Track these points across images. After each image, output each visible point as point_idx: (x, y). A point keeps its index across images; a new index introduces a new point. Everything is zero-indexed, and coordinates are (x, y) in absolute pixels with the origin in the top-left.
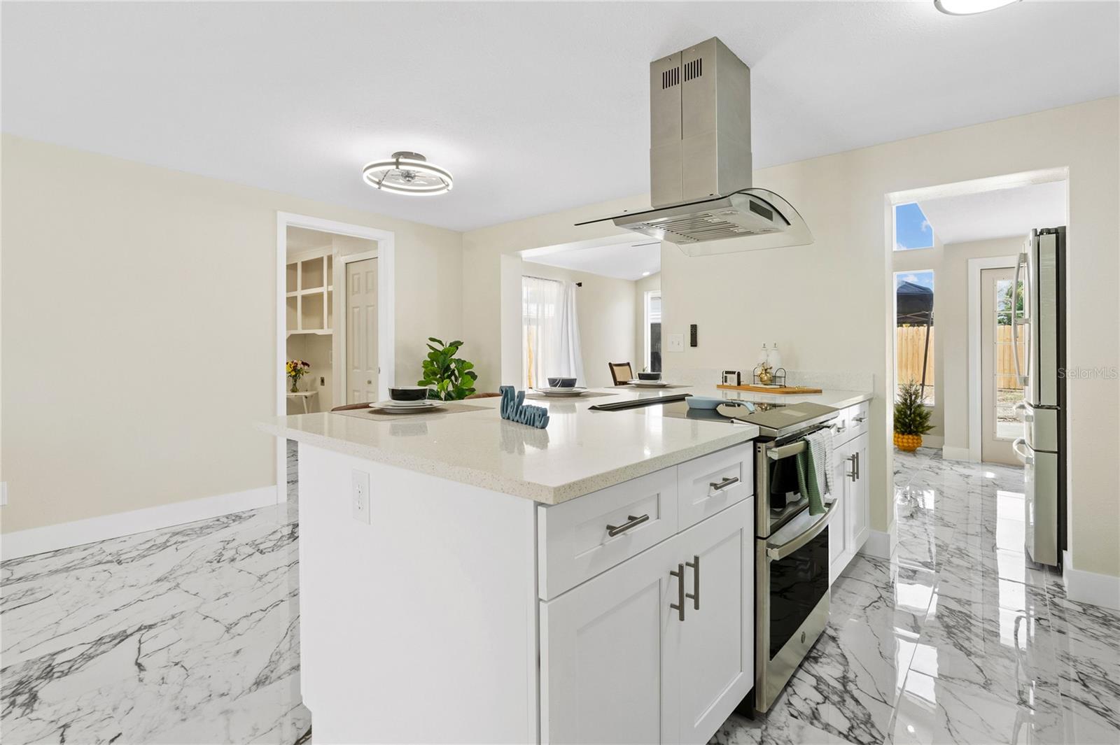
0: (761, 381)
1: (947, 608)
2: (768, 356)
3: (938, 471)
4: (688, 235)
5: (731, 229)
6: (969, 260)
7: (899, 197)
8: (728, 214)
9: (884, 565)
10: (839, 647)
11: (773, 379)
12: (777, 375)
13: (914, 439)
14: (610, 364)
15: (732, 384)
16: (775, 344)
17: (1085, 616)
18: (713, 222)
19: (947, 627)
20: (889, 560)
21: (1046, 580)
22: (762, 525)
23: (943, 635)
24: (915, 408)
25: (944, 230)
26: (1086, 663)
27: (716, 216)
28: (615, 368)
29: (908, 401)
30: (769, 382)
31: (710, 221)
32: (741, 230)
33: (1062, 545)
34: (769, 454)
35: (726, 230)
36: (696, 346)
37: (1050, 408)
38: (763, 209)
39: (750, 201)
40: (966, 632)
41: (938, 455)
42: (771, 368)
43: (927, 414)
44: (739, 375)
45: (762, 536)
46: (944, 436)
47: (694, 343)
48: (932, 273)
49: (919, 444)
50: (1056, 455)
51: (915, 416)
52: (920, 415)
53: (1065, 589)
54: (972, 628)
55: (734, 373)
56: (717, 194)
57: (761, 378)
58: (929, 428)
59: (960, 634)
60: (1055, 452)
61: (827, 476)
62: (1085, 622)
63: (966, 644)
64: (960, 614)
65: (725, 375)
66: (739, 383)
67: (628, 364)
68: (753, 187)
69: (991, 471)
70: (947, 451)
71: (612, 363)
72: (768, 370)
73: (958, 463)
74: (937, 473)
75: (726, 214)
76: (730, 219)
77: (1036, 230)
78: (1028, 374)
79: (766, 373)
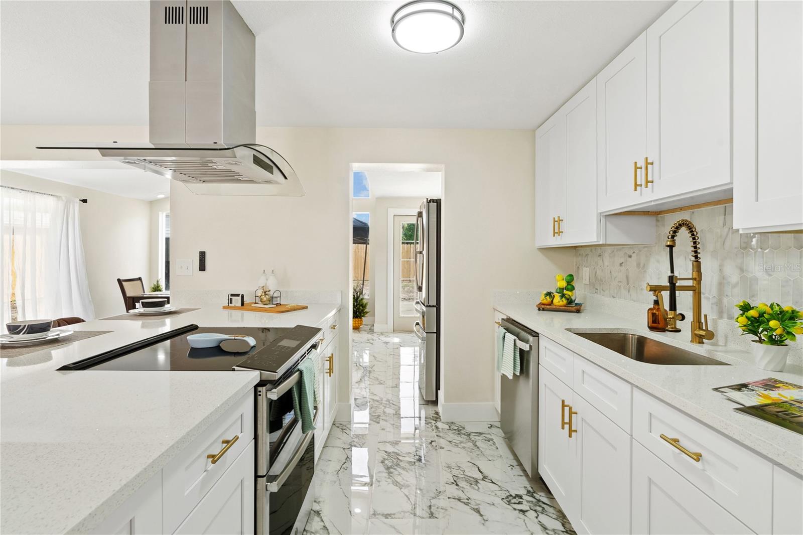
0: (261, 301)
1: (386, 452)
2: (267, 280)
3: (372, 342)
4: (193, 176)
5: (236, 177)
6: (389, 209)
7: (356, 167)
8: (232, 164)
9: (347, 427)
10: (322, 521)
11: (271, 299)
12: (274, 296)
13: (358, 321)
14: (119, 280)
15: (237, 305)
16: (273, 271)
17: (451, 432)
18: (217, 168)
19: (388, 468)
20: (350, 422)
21: (431, 410)
22: (262, 465)
23: (386, 477)
24: (360, 301)
25: (376, 188)
26: (455, 466)
27: (221, 163)
28: (124, 283)
29: (356, 296)
30: (268, 302)
31: (215, 167)
32: (244, 179)
33: (438, 388)
34: (269, 396)
35: (232, 177)
36: (204, 270)
37: (433, 306)
38: (264, 163)
39: (254, 155)
40: (398, 469)
41: (371, 331)
42: (269, 291)
43: (366, 304)
44: (243, 297)
45: (262, 475)
46: (374, 317)
47: (202, 267)
48: (368, 214)
49: (361, 324)
50: (435, 334)
51: (359, 306)
52: (362, 305)
53: (441, 414)
54: (401, 463)
55: (238, 295)
56: (222, 144)
57: (261, 299)
58: (367, 313)
59: (395, 472)
60: (435, 333)
61: (316, 393)
62: (452, 436)
63: (399, 479)
64: (393, 454)
65: (230, 297)
66: (243, 304)
67: (140, 279)
68: (256, 143)
69: (397, 337)
70: (377, 327)
71: (121, 279)
72: (267, 293)
73: (382, 334)
74: (372, 344)
75: (229, 163)
76: (235, 169)
77: (428, 199)
78: (422, 284)
79: (265, 294)
